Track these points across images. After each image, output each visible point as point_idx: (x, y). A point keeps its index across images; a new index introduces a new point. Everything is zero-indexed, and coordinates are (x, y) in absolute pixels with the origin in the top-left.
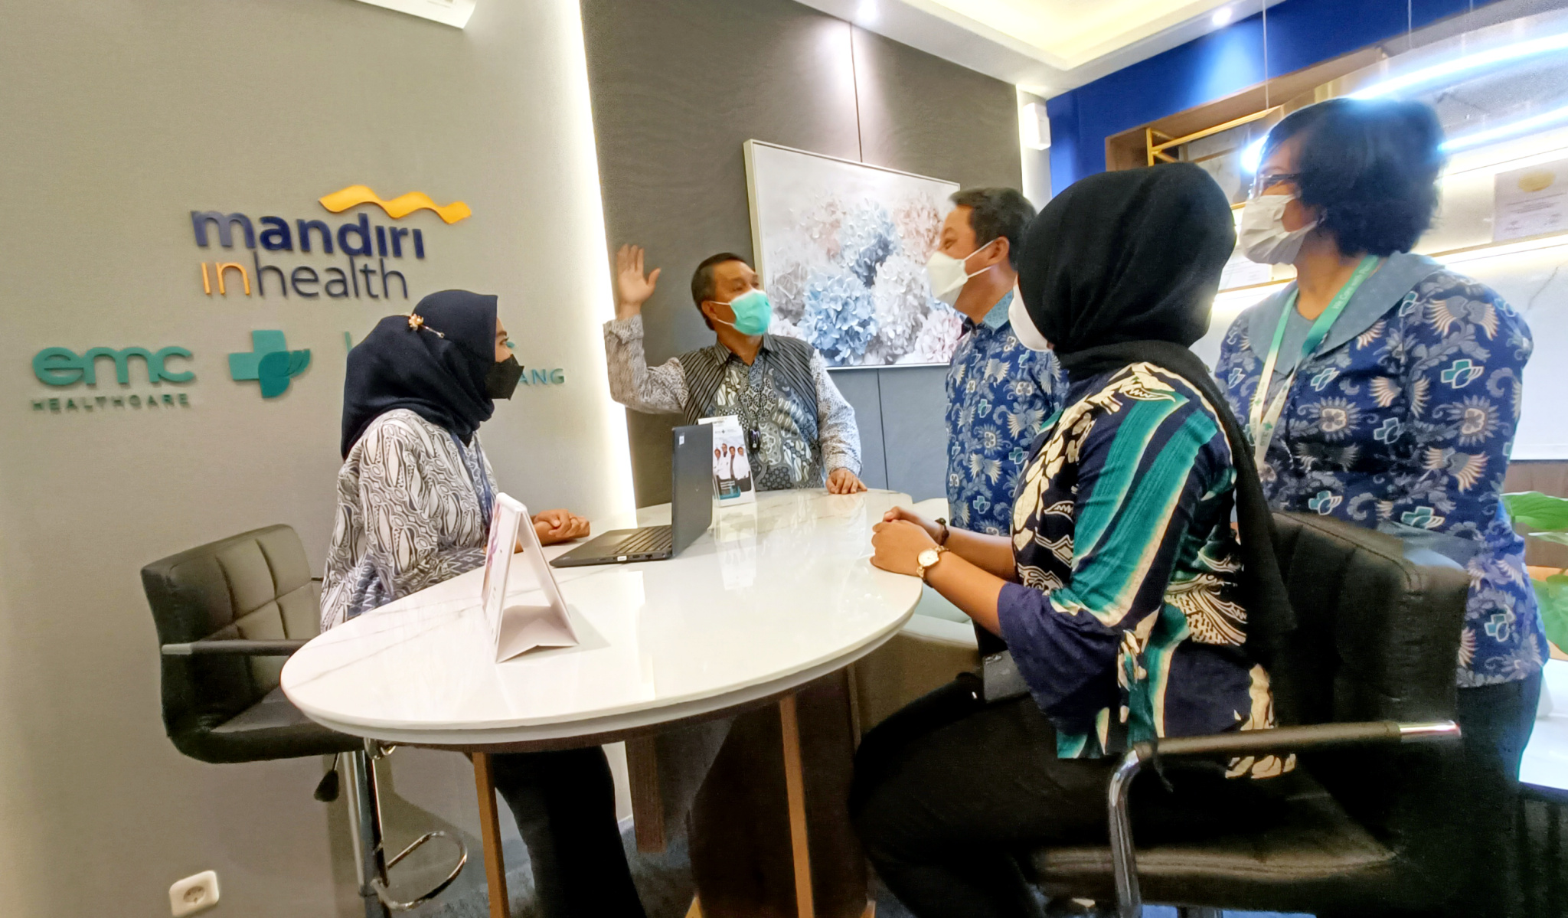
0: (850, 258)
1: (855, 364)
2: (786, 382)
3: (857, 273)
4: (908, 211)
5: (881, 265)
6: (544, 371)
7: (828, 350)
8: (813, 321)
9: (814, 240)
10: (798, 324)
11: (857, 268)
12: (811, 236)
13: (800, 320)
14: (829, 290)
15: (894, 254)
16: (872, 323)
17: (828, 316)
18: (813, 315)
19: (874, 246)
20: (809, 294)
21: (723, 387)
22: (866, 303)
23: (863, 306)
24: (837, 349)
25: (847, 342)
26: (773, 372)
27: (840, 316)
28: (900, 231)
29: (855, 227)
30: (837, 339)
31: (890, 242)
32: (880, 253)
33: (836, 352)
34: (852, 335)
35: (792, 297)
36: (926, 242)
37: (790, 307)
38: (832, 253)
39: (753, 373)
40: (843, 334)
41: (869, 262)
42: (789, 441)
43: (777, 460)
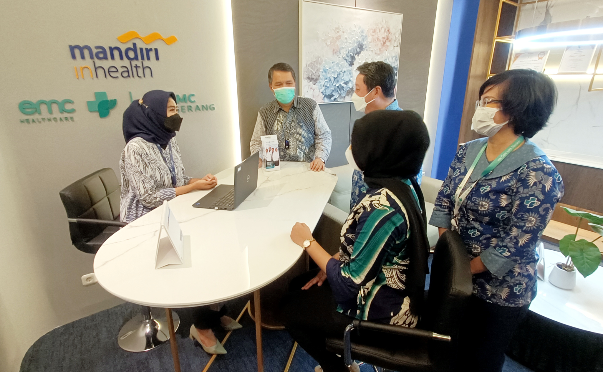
0: (344, 53)
1: (340, 101)
2: (301, 121)
3: (346, 60)
4: (375, 29)
5: (358, 56)
6: (207, 105)
7: (329, 95)
8: (323, 82)
9: (328, 46)
10: (316, 84)
11: (346, 58)
12: (326, 44)
13: (317, 82)
14: (332, 68)
15: (365, 50)
16: (350, 82)
17: (330, 80)
18: (323, 80)
19: (356, 47)
20: (323, 70)
21: (276, 121)
22: (349, 73)
23: (347, 75)
24: (333, 94)
25: (338, 91)
26: (297, 116)
27: (336, 80)
28: (370, 39)
29: (348, 38)
30: (333, 90)
31: (364, 45)
32: (358, 50)
33: (332, 96)
34: (340, 88)
35: (314, 72)
36: (382, 44)
37: (313, 77)
38: (335, 51)
39: (289, 116)
40: (336, 87)
41: (352, 55)
42: (300, 146)
43: (293, 153)
